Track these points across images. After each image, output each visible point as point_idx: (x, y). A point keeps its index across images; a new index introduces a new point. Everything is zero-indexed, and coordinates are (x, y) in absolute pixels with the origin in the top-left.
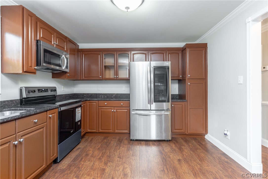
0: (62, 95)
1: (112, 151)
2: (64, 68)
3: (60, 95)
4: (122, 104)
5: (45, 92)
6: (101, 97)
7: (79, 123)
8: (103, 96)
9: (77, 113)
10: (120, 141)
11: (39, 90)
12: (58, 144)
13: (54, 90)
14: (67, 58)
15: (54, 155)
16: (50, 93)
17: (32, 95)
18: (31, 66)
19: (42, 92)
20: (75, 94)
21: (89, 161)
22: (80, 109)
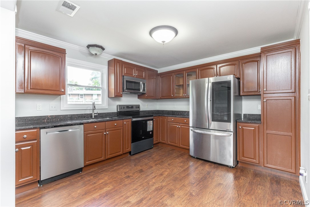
0: (145, 111)
1: (169, 159)
2: (141, 91)
3: (144, 111)
4: (185, 121)
5: (131, 108)
6: (176, 114)
7: (151, 133)
8: (177, 113)
9: (148, 125)
10: (182, 155)
11: (127, 107)
12: (132, 143)
13: (138, 107)
14: (144, 84)
15: (128, 148)
16: (134, 109)
17: (123, 110)
18: (119, 93)
19: (129, 108)
20: (157, 110)
21: (148, 160)
22: (151, 122)
